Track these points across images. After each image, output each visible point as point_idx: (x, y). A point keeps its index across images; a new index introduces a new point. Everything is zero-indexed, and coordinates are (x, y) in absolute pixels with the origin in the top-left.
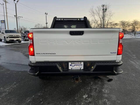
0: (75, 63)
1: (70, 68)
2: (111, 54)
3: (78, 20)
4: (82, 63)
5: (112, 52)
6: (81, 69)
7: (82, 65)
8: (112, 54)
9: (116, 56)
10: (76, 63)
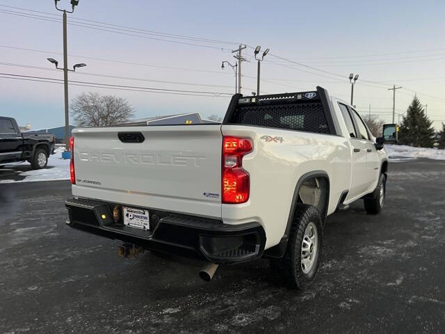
0: (134, 210)
1: (126, 221)
2: (205, 198)
3: (299, 97)
4: (147, 214)
5: (207, 192)
6: (145, 227)
7: (146, 218)
8: (208, 198)
9: (220, 205)
10: (136, 210)
